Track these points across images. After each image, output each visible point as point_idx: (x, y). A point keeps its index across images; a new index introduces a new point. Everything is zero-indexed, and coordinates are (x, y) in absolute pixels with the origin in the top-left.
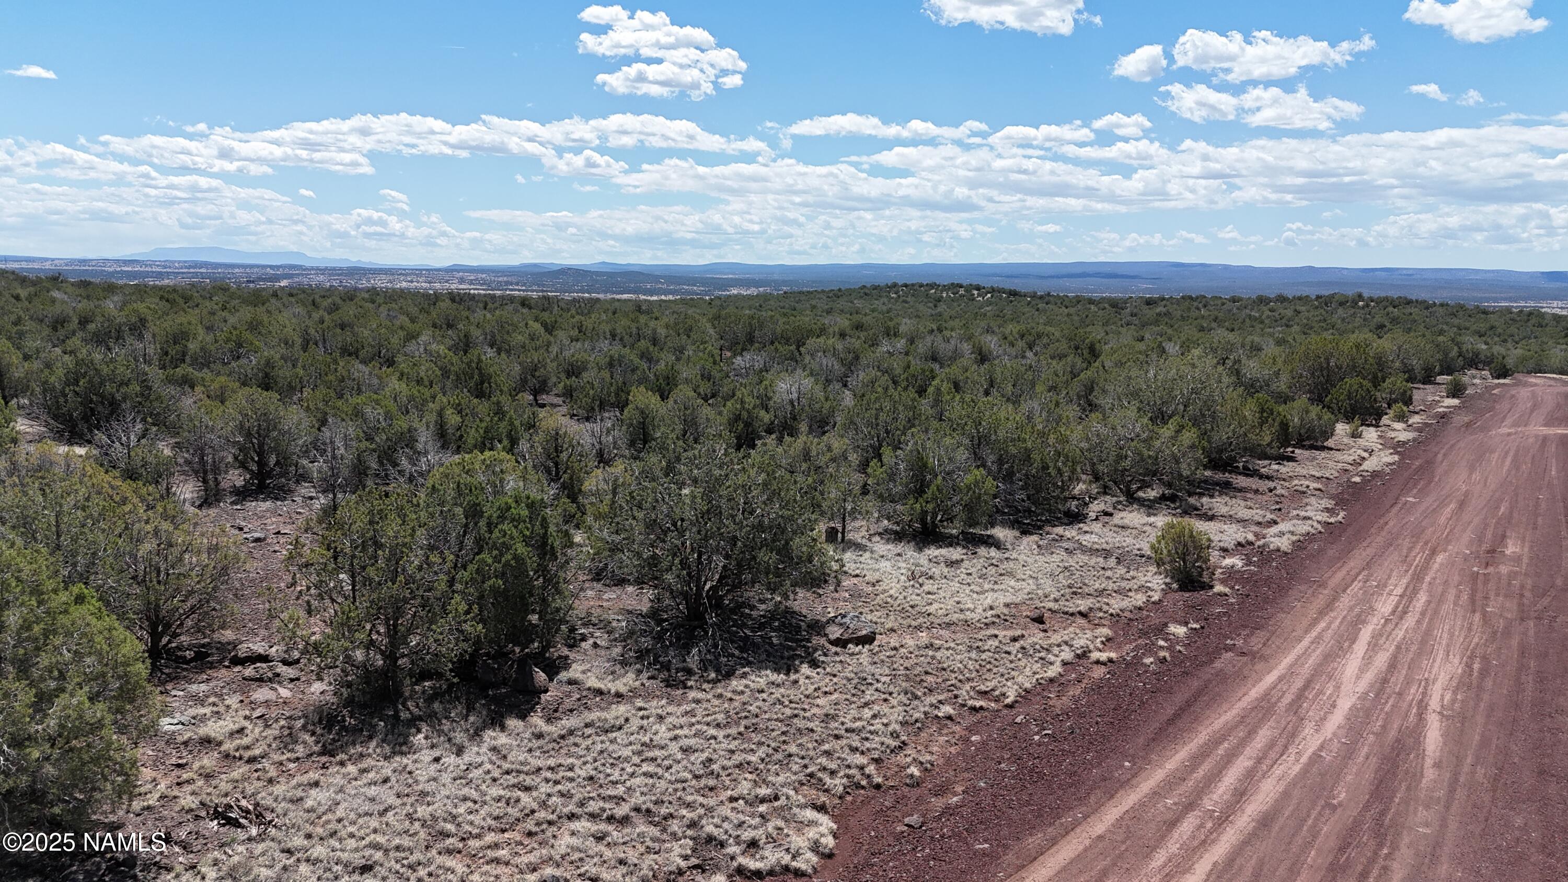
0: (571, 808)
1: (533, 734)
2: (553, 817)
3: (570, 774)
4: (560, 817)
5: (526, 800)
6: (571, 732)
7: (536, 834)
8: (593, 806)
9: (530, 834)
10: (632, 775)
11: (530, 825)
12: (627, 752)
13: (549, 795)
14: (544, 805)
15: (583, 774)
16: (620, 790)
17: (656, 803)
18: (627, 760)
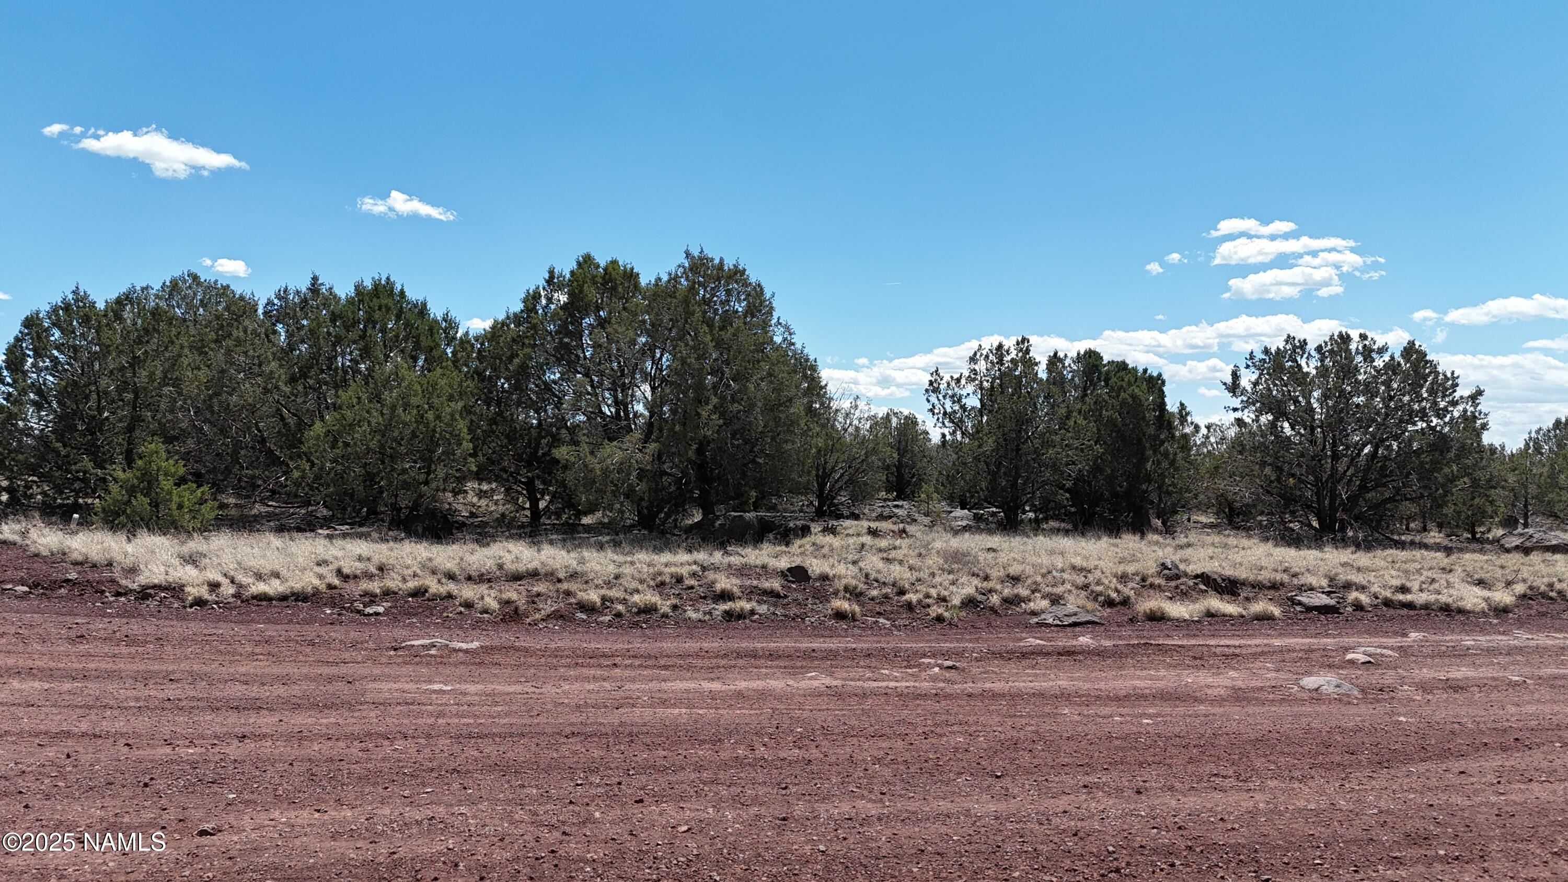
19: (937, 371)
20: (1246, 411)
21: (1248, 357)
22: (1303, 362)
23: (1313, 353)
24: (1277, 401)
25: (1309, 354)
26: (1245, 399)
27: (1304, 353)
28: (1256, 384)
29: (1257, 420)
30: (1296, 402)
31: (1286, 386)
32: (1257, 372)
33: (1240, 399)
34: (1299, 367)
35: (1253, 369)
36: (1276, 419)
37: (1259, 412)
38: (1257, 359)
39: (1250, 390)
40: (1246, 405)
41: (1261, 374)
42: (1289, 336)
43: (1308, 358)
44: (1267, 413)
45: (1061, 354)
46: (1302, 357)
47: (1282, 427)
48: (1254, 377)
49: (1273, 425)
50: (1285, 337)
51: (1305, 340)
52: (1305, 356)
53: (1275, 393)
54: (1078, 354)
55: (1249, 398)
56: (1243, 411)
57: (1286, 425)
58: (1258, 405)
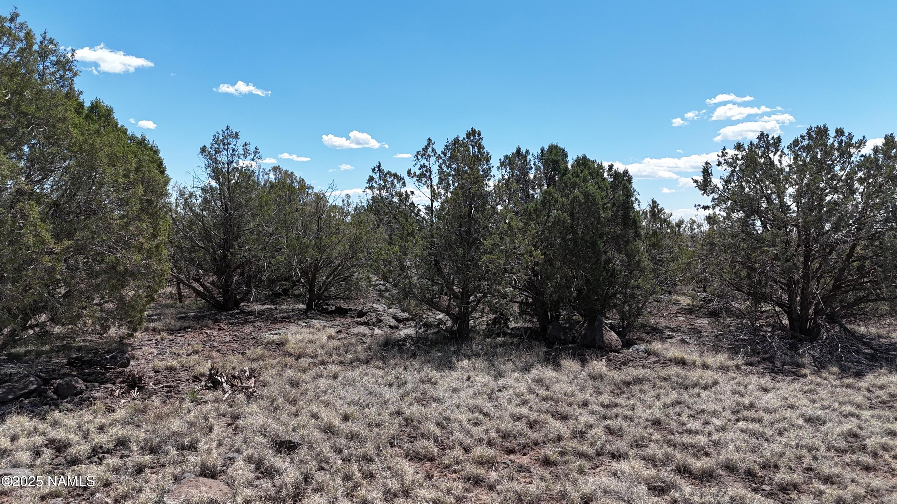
0: (621, 445)
1: (590, 375)
2: (591, 451)
3: (629, 413)
4: (598, 454)
5: (556, 425)
6: (638, 381)
7: (555, 464)
8: (652, 449)
9: (547, 462)
10: (723, 429)
11: (548, 451)
12: (712, 407)
13: (591, 427)
14: (580, 435)
15: (645, 415)
16: (702, 440)
17: (764, 466)
18: (714, 413)
19: (379, 166)
20: (717, 208)
21: (720, 154)
22: (776, 159)
23: (786, 151)
24: (750, 199)
25: (782, 152)
26: (716, 196)
27: (777, 151)
28: (727, 181)
29: (728, 217)
30: (769, 199)
31: (758, 183)
32: (729, 169)
33: (711, 196)
34: (772, 163)
35: (725, 167)
36: (748, 216)
37: (731, 210)
38: (729, 156)
39: (721, 188)
40: (717, 203)
41: (733, 172)
42: (762, 134)
43: (781, 156)
44: (738, 211)
45: (523, 150)
46: (774, 155)
47: (753, 224)
48: (726, 174)
49: (744, 222)
50: (759, 134)
51: (779, 138)
52: (779, 153)
53: (747, 190)
54: (542, 150)
55: (720, 196)
56: (714, 208)
57: (758, 223)
58: (729, 202)
